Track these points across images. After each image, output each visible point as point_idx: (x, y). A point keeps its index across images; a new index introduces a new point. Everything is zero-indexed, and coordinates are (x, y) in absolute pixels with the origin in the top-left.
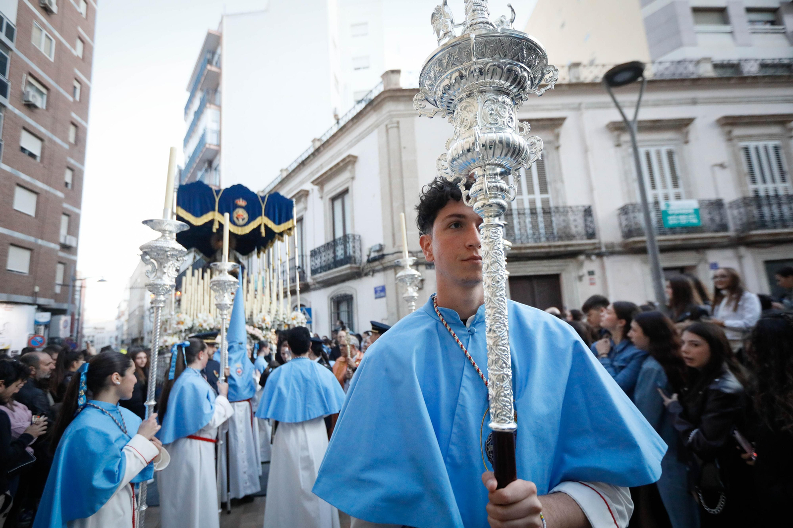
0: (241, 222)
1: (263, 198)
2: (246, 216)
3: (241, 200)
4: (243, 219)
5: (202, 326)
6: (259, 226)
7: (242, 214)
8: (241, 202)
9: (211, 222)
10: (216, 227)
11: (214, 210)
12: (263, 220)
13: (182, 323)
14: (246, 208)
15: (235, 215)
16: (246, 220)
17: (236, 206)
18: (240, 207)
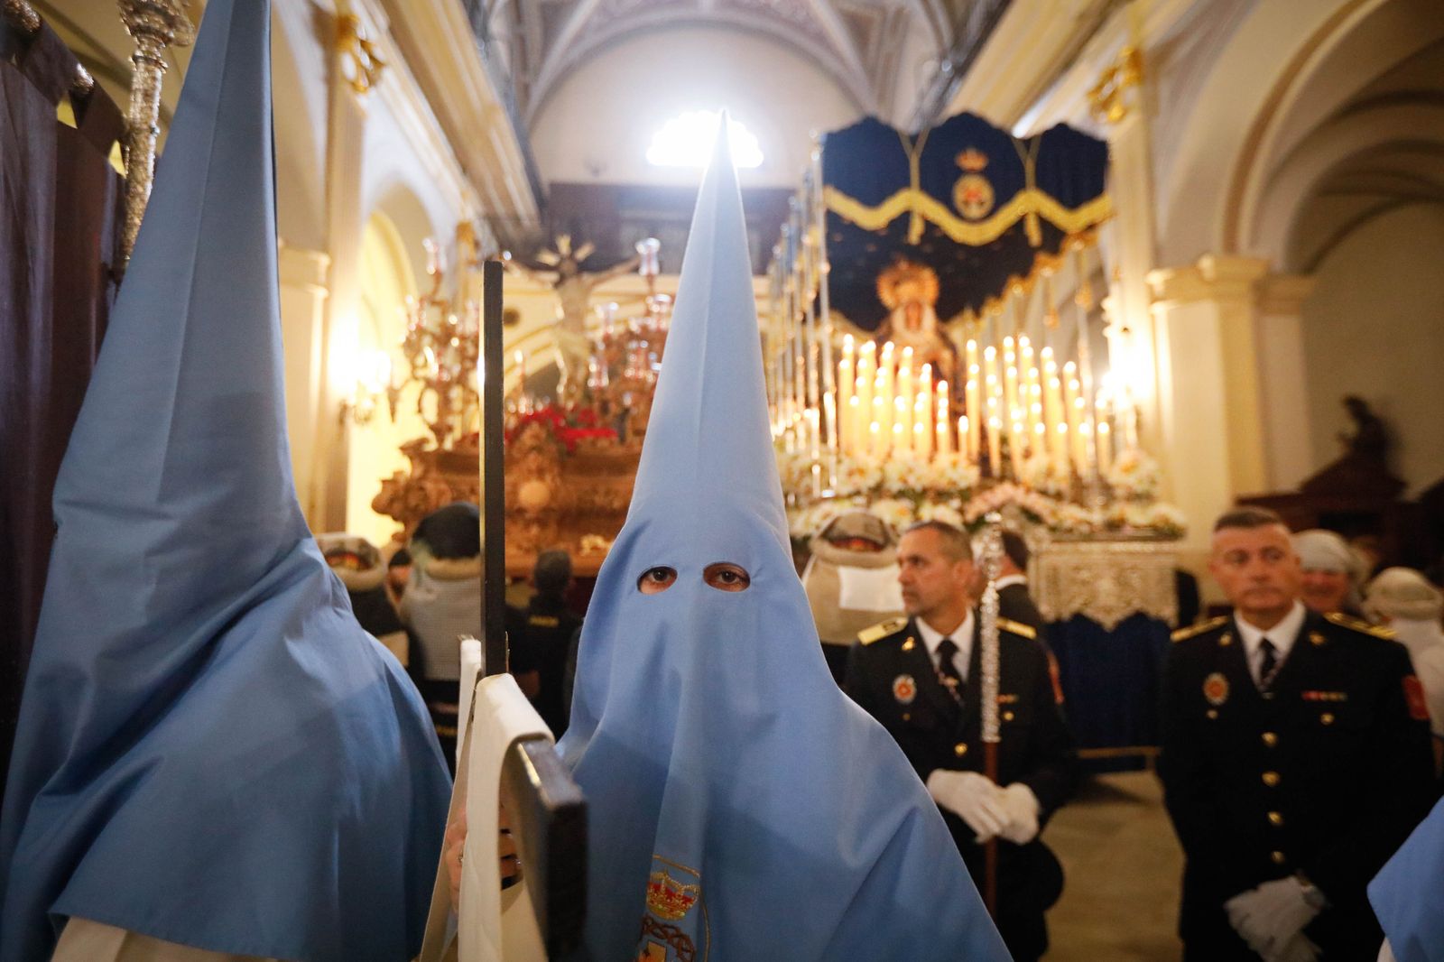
0: (975, 211)
1: (1027, 143)
2: (986, 193)
3: (971, 153)
4: (981, 204)
5: (905, 482)
6: (1024, 217)
7: (973, 190)
8: (972, 160)
9: (904, 219)
10: (916, 231)
11: (904, 183)
12: (1032, 203)
13: (861, 472)
14: (986, 173)
15: (959, 195)
16: (988, 205)
17: (960, 173)
18: (972, 172)
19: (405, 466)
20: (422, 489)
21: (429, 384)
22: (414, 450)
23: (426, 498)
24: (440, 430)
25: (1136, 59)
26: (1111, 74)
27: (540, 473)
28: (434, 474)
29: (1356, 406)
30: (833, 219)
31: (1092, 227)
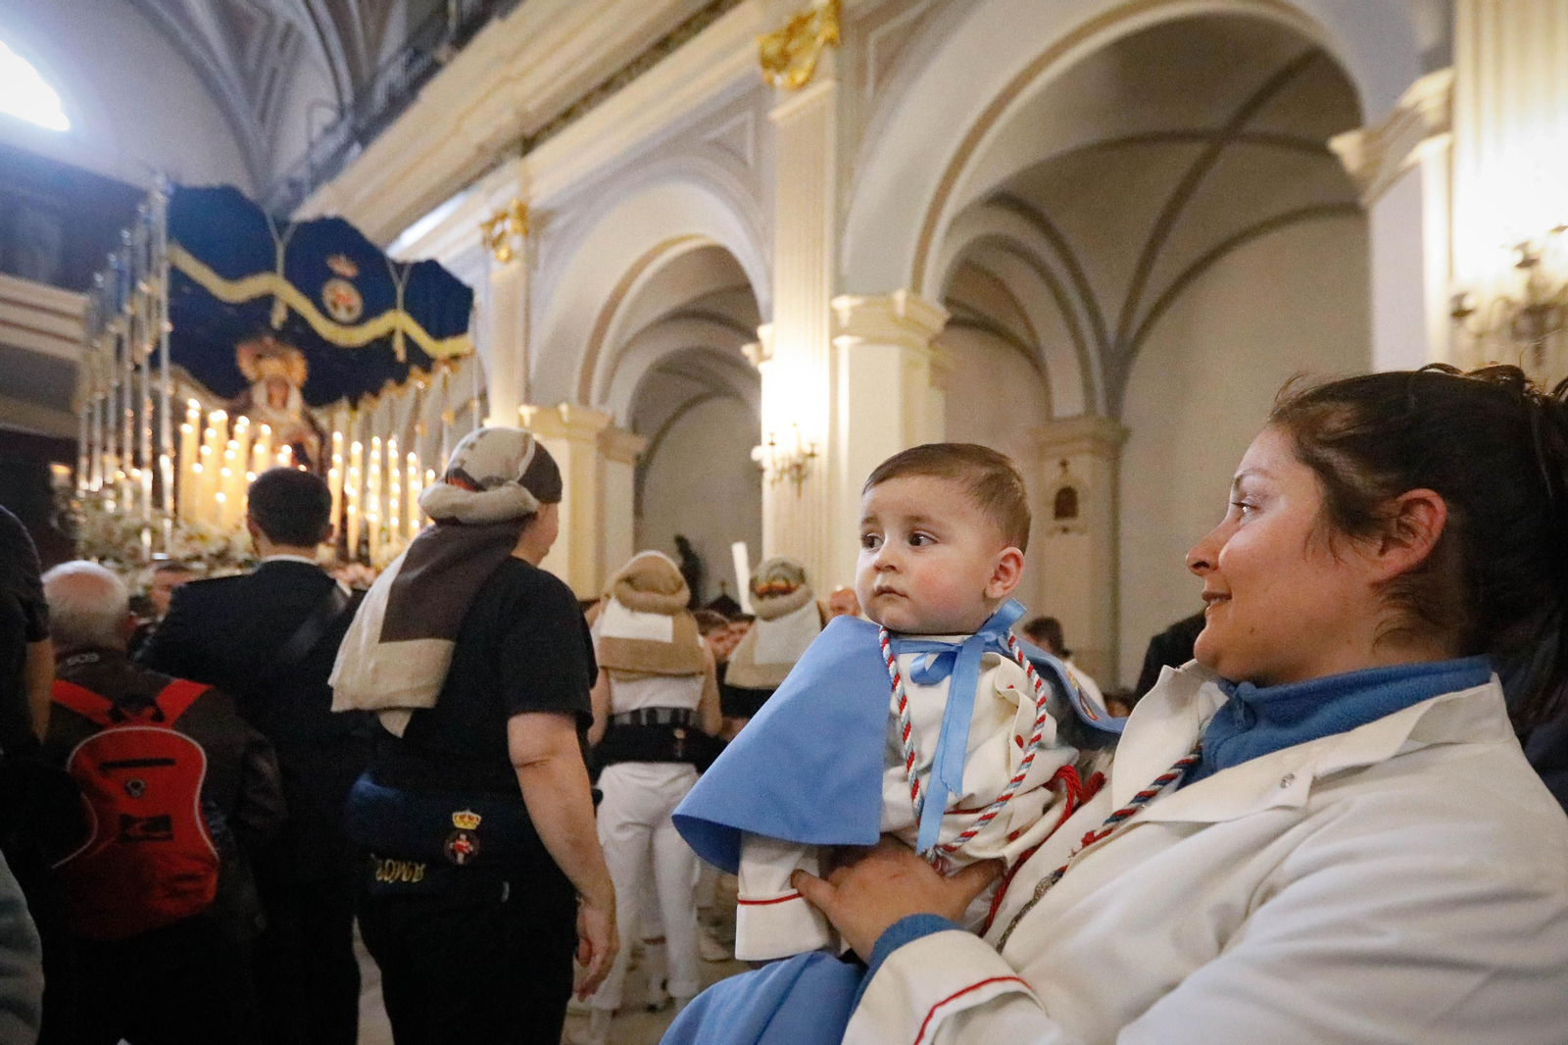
1: (400, 267)
2: (356, 301)
3: (342, 258)
4: (349, 309)
6: (392, 333)
7: (343, 295)
8: (343, 266)
9: (267, 301)
10: (278, 317)
11: (270, 267)
12: (398, 321)
14: (356, 282)
15: (328, 296)
16: (357, 313)
17: (331, 274)
18: (342, 277)
25: (522, 212)
26: (502, 216)
29: (682, 544)
30: (178, 277)
31: (455, 357)
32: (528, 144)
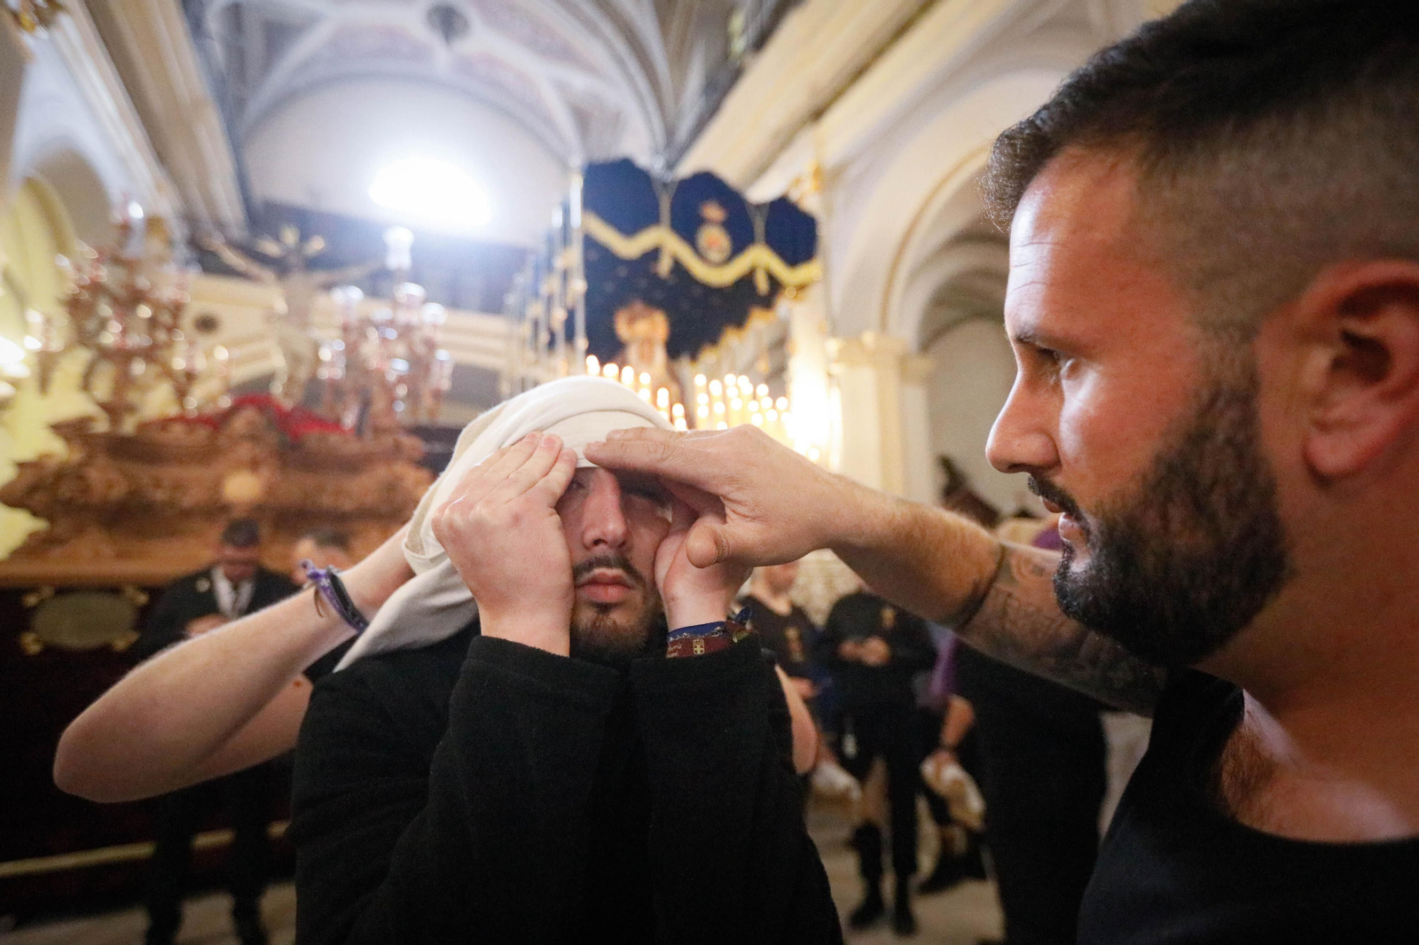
0: (715, 256)
1: (759, 207)
2: (724, 242)
3: (713, 206)
4: (720, 250)
6: (755, 269)
7: (714, 237)
8: (713, 212)
9: (653, 254)
10: (664, 267)
11: (658, 220)
12: (760, 257)
14: (725, 226)
15: (703, 239)
16: (726, 252)
17: (703, 221)
18: (713, 222)
19: (57, 449)
20: (81, 478)
21: (105, 354)
22: (72, 430)
23: (86, 489)
24: (114, 410)
25: (818, 173)
27: (254, 465)
28: (102, 460)
29: (947, 465)
30: (590, 243)
31: (801, 288)
32: (817, 114)
